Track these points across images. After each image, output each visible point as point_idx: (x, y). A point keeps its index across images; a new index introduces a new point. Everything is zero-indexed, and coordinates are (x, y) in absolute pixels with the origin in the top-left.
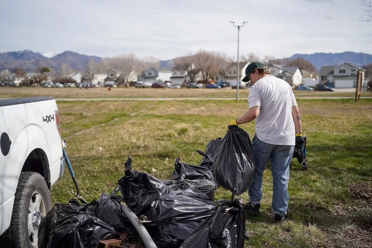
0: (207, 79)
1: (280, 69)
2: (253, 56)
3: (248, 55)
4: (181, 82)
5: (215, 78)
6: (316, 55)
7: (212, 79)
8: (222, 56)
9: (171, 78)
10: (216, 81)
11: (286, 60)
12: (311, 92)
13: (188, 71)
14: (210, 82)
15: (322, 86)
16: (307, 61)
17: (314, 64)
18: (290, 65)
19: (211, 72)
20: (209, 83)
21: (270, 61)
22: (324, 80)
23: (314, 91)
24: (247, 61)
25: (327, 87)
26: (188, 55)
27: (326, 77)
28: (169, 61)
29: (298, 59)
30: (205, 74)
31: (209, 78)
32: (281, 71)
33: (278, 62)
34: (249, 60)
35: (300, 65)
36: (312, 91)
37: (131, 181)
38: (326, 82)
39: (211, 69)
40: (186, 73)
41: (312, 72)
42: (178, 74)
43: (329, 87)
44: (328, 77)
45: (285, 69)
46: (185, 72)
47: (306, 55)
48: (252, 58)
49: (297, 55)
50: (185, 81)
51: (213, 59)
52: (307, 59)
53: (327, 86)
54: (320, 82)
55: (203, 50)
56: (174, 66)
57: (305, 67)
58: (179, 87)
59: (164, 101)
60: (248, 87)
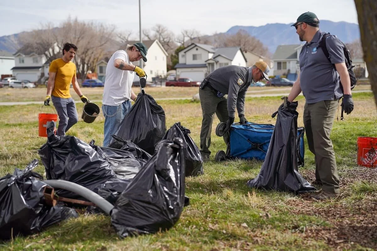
0: (83, 71)
1: (209, 52)
2: (163, 31)
3: (153, 29)
4: (35, 76)
5: (97, 70)
6: (269, 27)
7: (93, 71)
8: (109, 30)
9: (14, 69)
10: (100, 74)
11: (218, 36)
12: (262, 90)
13: (46, 56)
14: (89, 76)
15: (279, 79)
16: (254, 38)
17: (265, 43)
18: (226, 45)
19: (90, 58)
20: (88, 78)
21: (191, 39)
22: (282, 69)
23: (265, 87)
24: (152, 39)
25: (287, 80)
26: (45, 28)
27: (285, 63)
28: (9, 37)
29: (239, 34)
30: (79, 61)
31: (88, 69)
32: (211, 56)
33: (206, 40)
34: (156, 36)
35: (242, 46)
36: (262, 88)
37: (55, 147)
38: (285, 71)
39: (89, 52)
40: (44, 60)
41: (262, 57)
42: (29, 62)
43: (290, 80)
44: (288, 64)
45: (218, 51)
46: (41, 57)
47: (251, 28)
48: (160, 34)
49: (237, 27)
50: (43, 75)
51: (93, 36)
52: (253, 34)
53: (287, 78)
54: (274, 71)
55: (73, 18)
56: (19, 47)
57: (251, 48)
58: (32, 85)
59: (12, 106)
60: (156, 83)
